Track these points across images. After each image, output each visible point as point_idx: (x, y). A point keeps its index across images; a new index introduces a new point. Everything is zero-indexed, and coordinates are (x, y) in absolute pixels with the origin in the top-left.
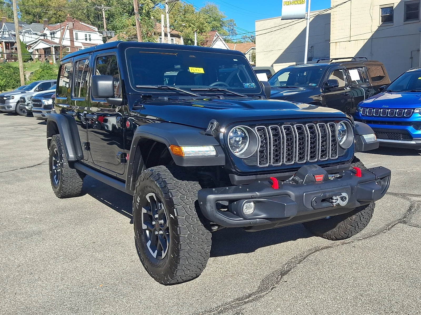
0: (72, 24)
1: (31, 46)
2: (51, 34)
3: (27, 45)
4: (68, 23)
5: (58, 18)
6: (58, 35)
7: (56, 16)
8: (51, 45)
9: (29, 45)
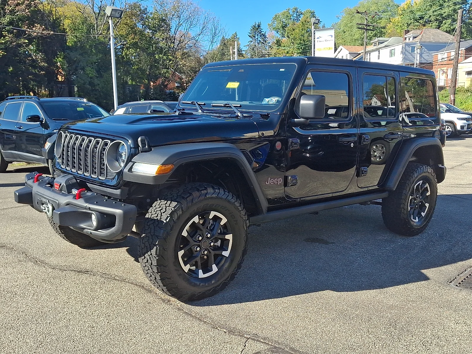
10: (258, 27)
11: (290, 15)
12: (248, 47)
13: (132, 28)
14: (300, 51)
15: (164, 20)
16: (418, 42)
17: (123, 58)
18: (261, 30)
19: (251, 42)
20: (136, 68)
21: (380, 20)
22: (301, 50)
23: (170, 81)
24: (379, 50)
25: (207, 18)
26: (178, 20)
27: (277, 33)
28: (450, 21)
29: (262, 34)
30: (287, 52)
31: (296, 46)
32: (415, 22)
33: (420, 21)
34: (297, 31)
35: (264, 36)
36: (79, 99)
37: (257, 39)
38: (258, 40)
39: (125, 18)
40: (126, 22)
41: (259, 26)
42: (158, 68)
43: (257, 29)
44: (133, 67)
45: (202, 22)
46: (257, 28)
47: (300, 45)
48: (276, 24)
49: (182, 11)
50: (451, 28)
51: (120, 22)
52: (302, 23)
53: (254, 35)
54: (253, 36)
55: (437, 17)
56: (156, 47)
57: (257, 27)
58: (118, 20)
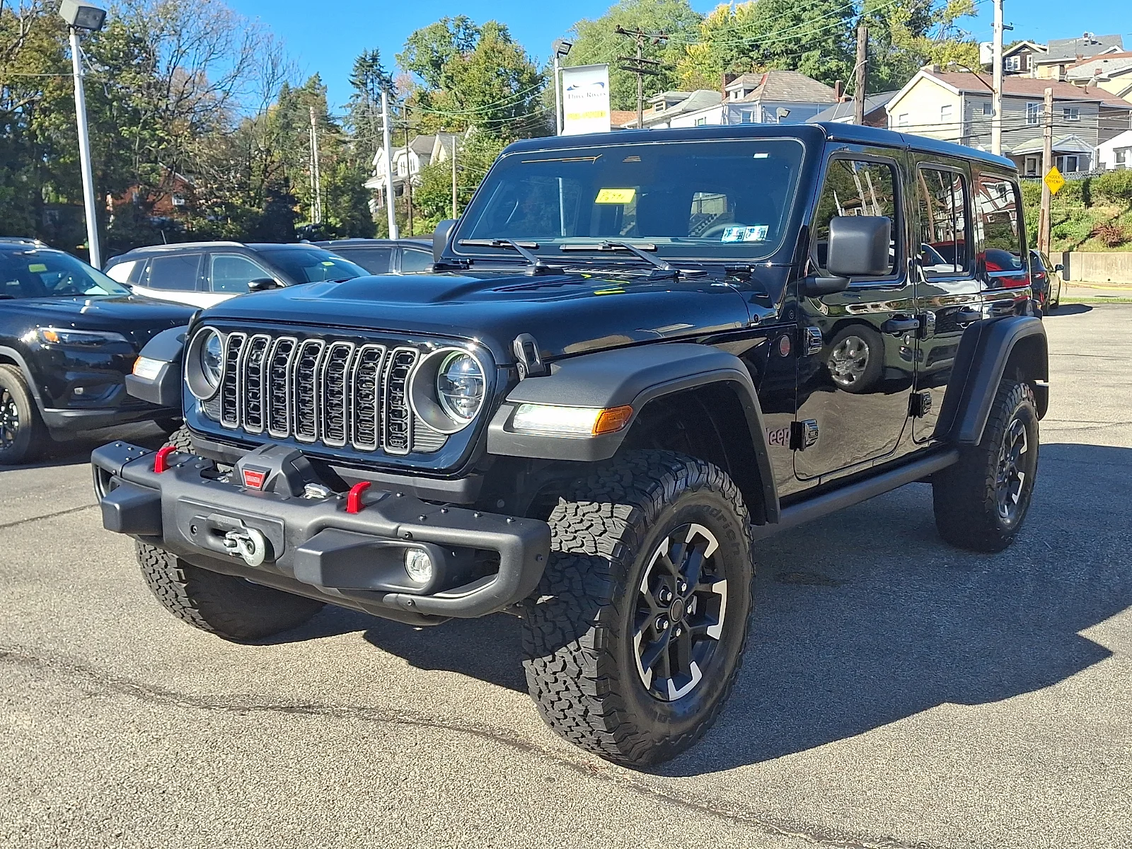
10: (373, 62)
11: (448, 34)
12: (349, 110)
13: (54, 61)
14: (484, 121)
15: (141, 40)
16: (757, 103)
17: (33, 135)
18: (381, 69)
19: (358, 96)
20: (68, 161)
21: (662, 51)
22: (486, 118)
23: (162, 194)
24: (668, 121)
25: (250, 37)
26: (176, 41)
27: (420, 75)
28: (817, 53)
29: (382, 78)
30: (448, 122)
31: (473, 109)
32: (742, 55)
33: (751, 54)
34: (474, 71)
35: (388, 83)
36: (22, 242)
37: (373, 89)
38: (373, 93)
39: (36, 34)
40: (40, 46)
41: (374, 59)
42: (128, 162)
43: (372, 66)
44: (62, 160)
45: (238, 46)
46: (369, 66)
47: (482, 107)
48: (417, 56)
49: (186, 19)
51: (20, 45)
52: (486, 53)
53: (365, 82)
54: (363, 84)
55: (790, 46)
56: (120, 109)
57: (371, 61)
58: (15, 41)
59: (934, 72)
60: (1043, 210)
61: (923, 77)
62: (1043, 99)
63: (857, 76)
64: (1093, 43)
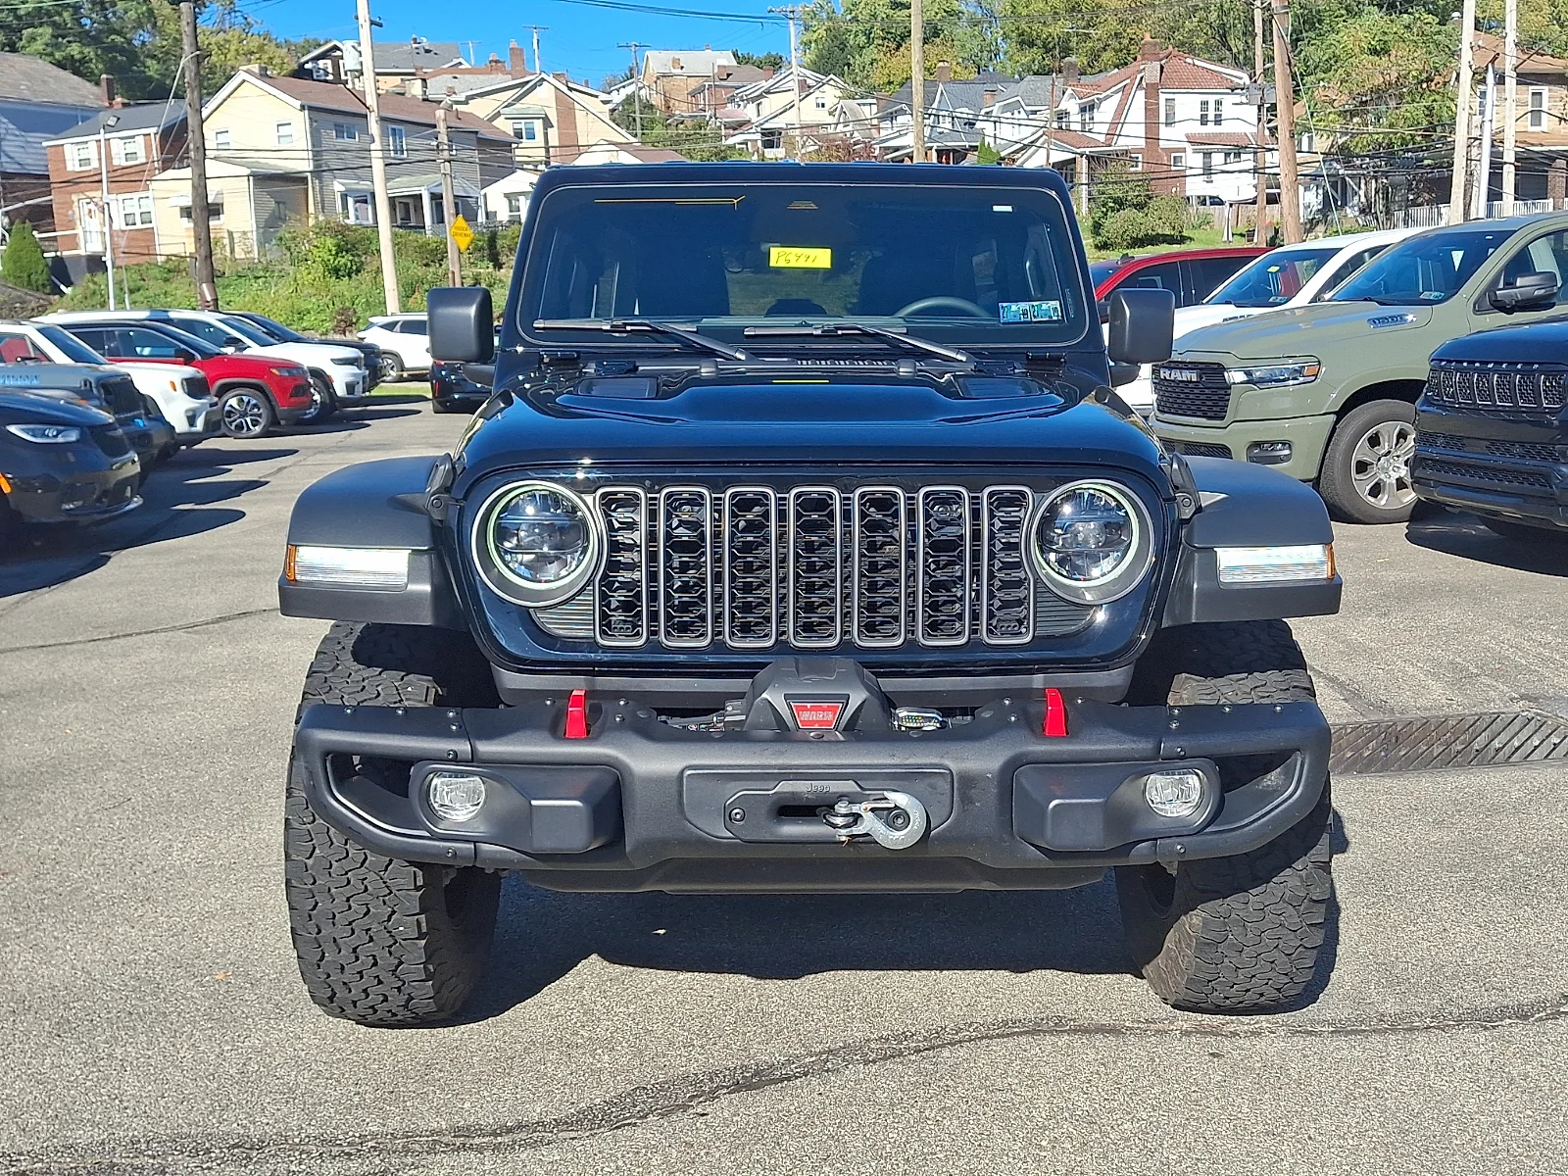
0: (1159, 66)
1: (1016, 157)
2: (1083, 110)
3: (1003, 154)
4: (1142, 67)
5: (1125, 51)
6: (1106, 112)
7: (1120, 43)
8: (1079, 151)
9: (1009, 154)
50: (57, 57)
59: (261, 75)
60: (453, 273)
61: (244, 81)
62: (435, 126)
63: (187, 74)
64: (428, 51)
